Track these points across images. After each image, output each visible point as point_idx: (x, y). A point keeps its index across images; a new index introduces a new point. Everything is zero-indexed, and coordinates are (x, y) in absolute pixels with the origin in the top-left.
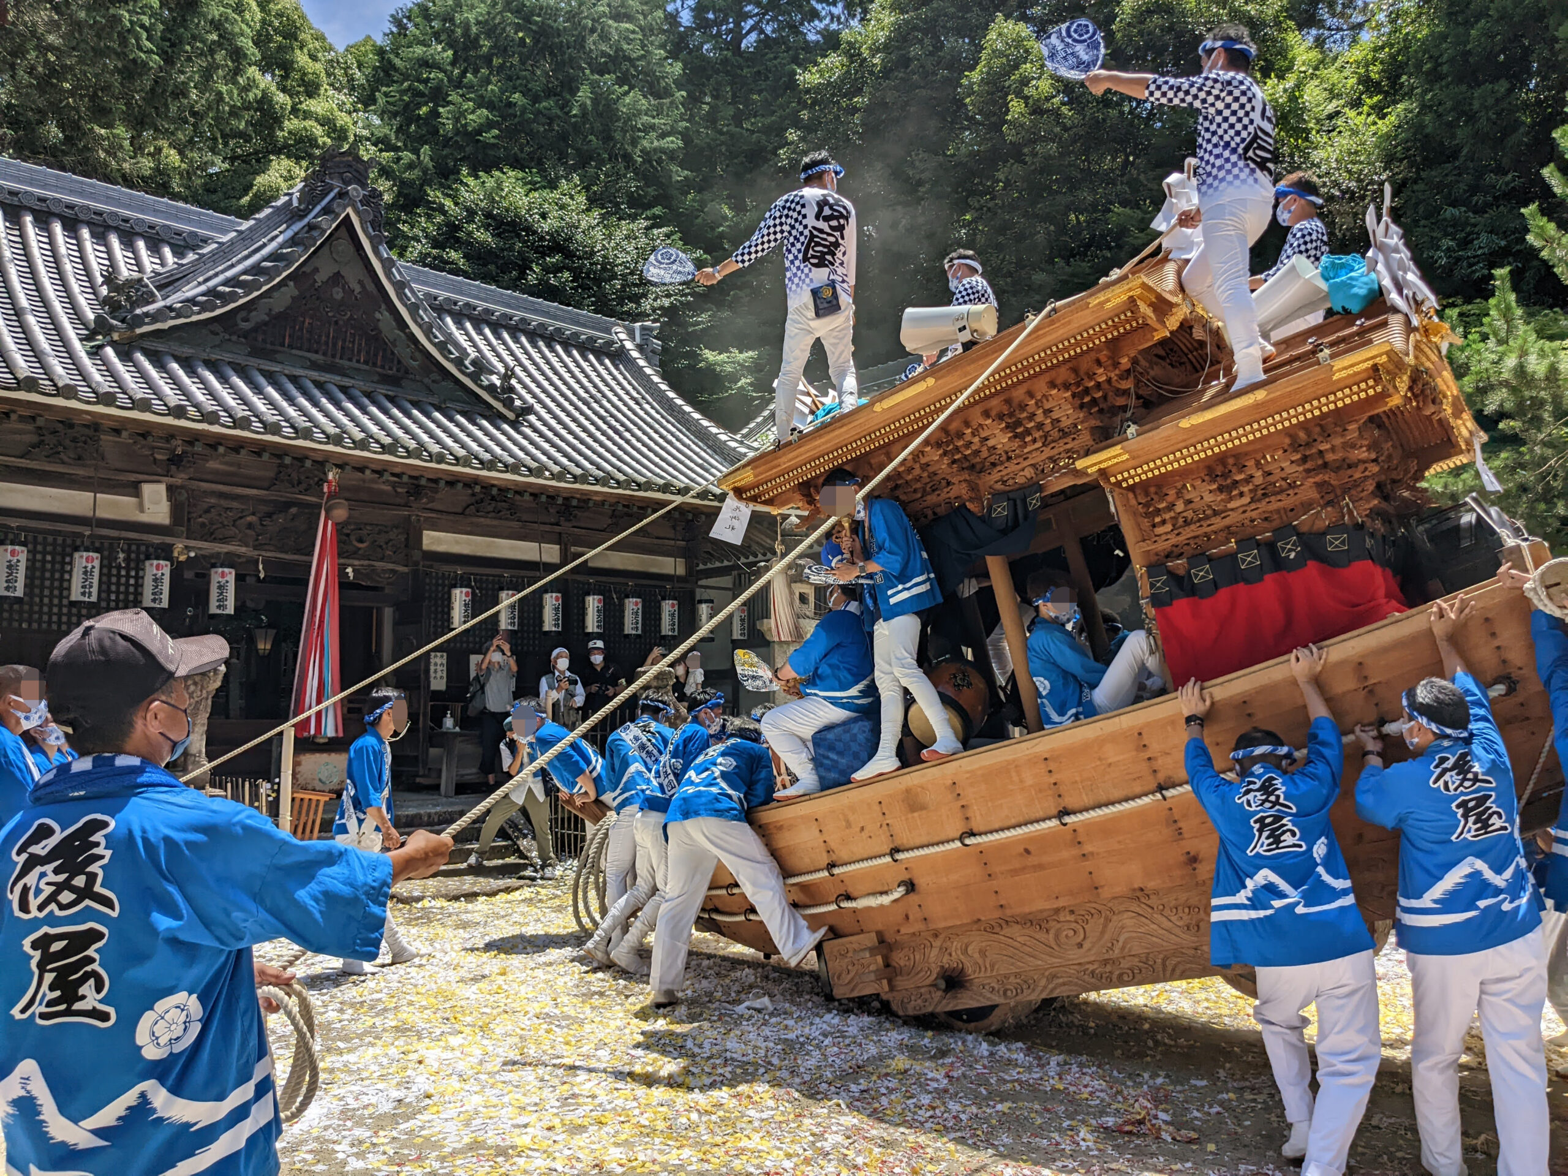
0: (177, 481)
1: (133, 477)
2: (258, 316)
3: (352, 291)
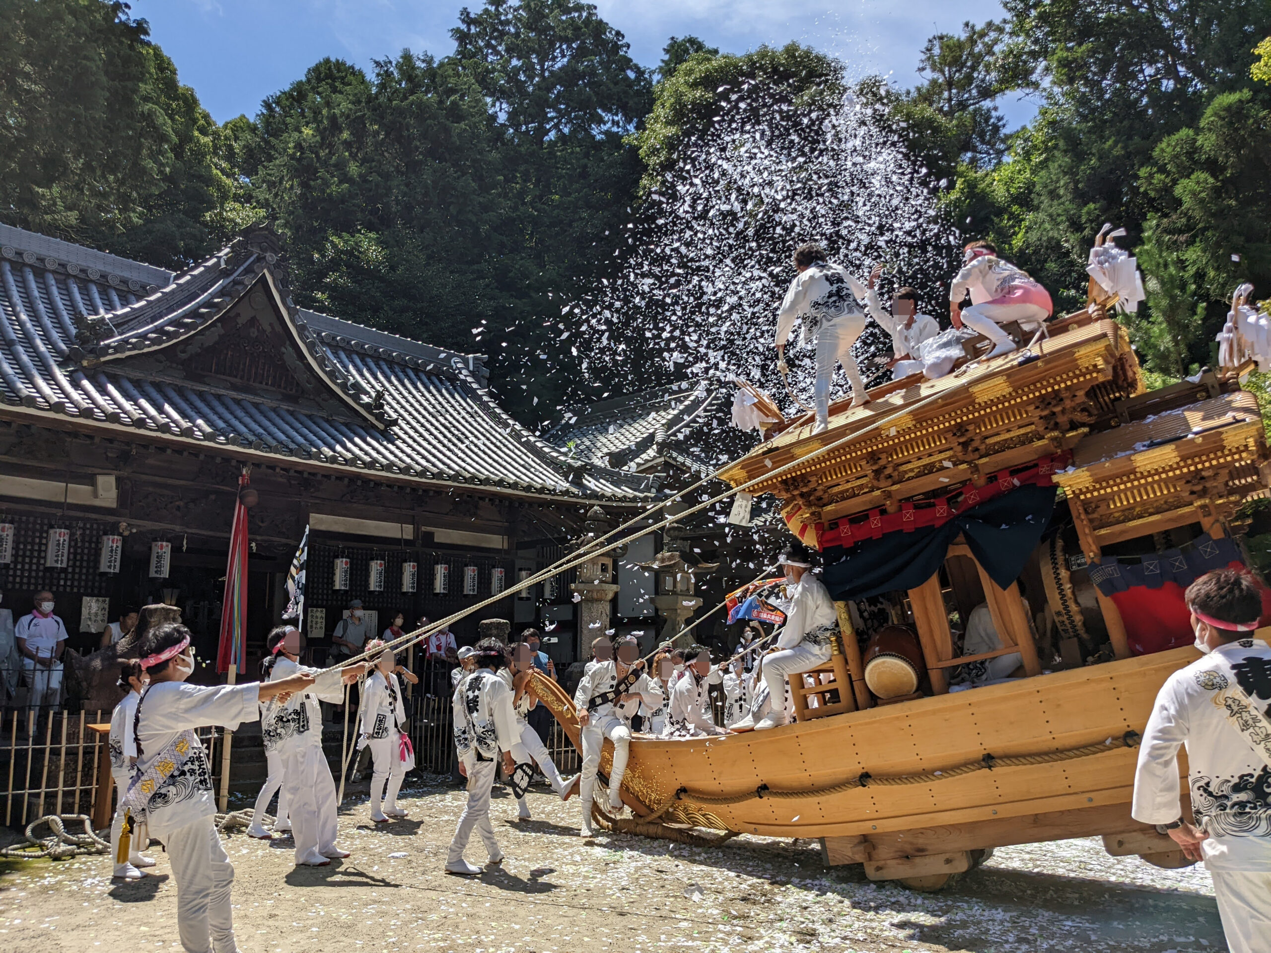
0: (124, 473)
1: (90, 471)
2: (192, 349)
3: (264, 331)
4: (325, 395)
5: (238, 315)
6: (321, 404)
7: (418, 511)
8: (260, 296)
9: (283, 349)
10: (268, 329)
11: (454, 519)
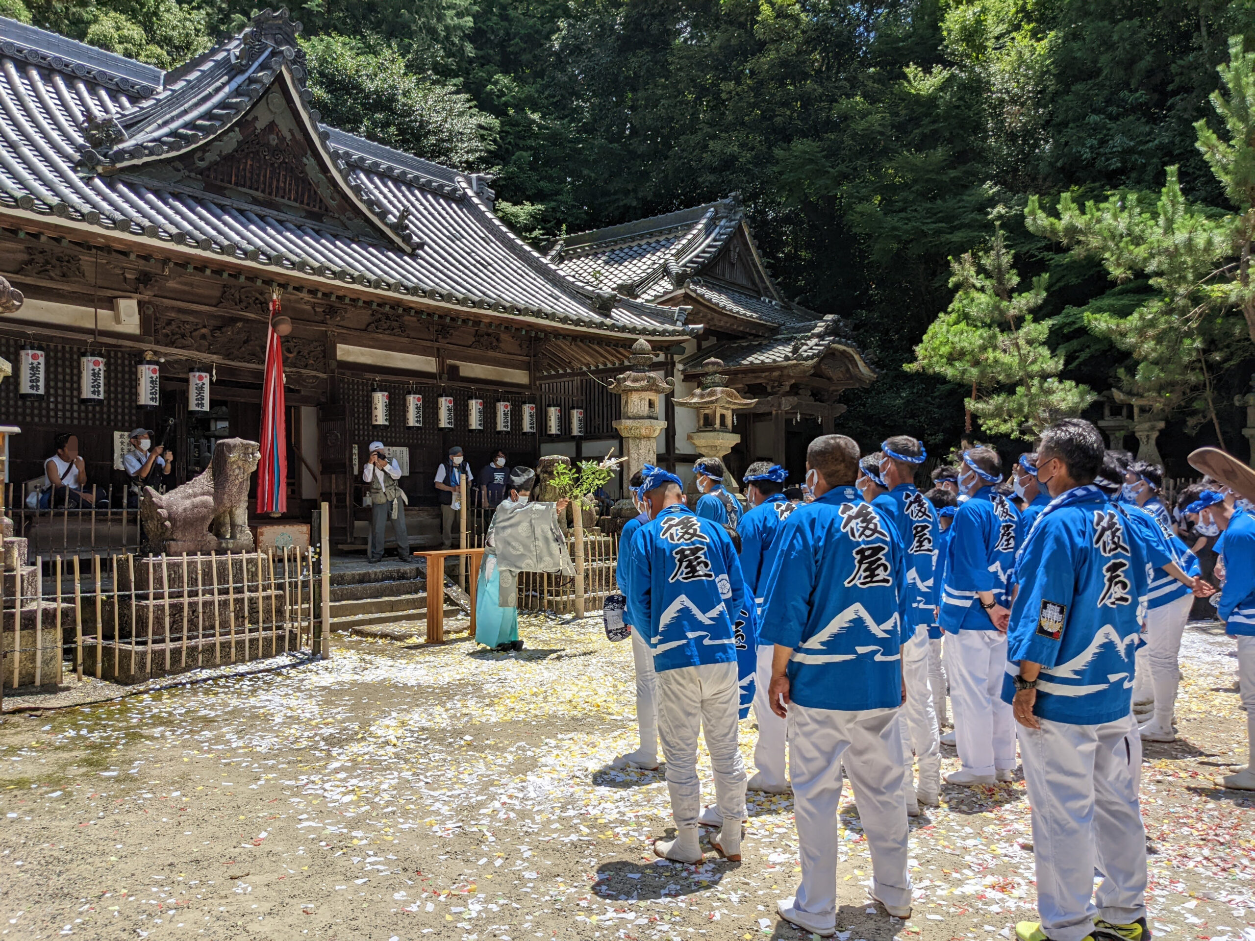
0: (145, 297)
1: (109, 293)
2: (211, 157)
3: (284, 138)
4: (349, 214)
5: (256, 118)
6: (348, 223)
7: (442, 343)
8: (276, 98)
9: (305, 160)
10: (289, 137)
11: (478, 352)
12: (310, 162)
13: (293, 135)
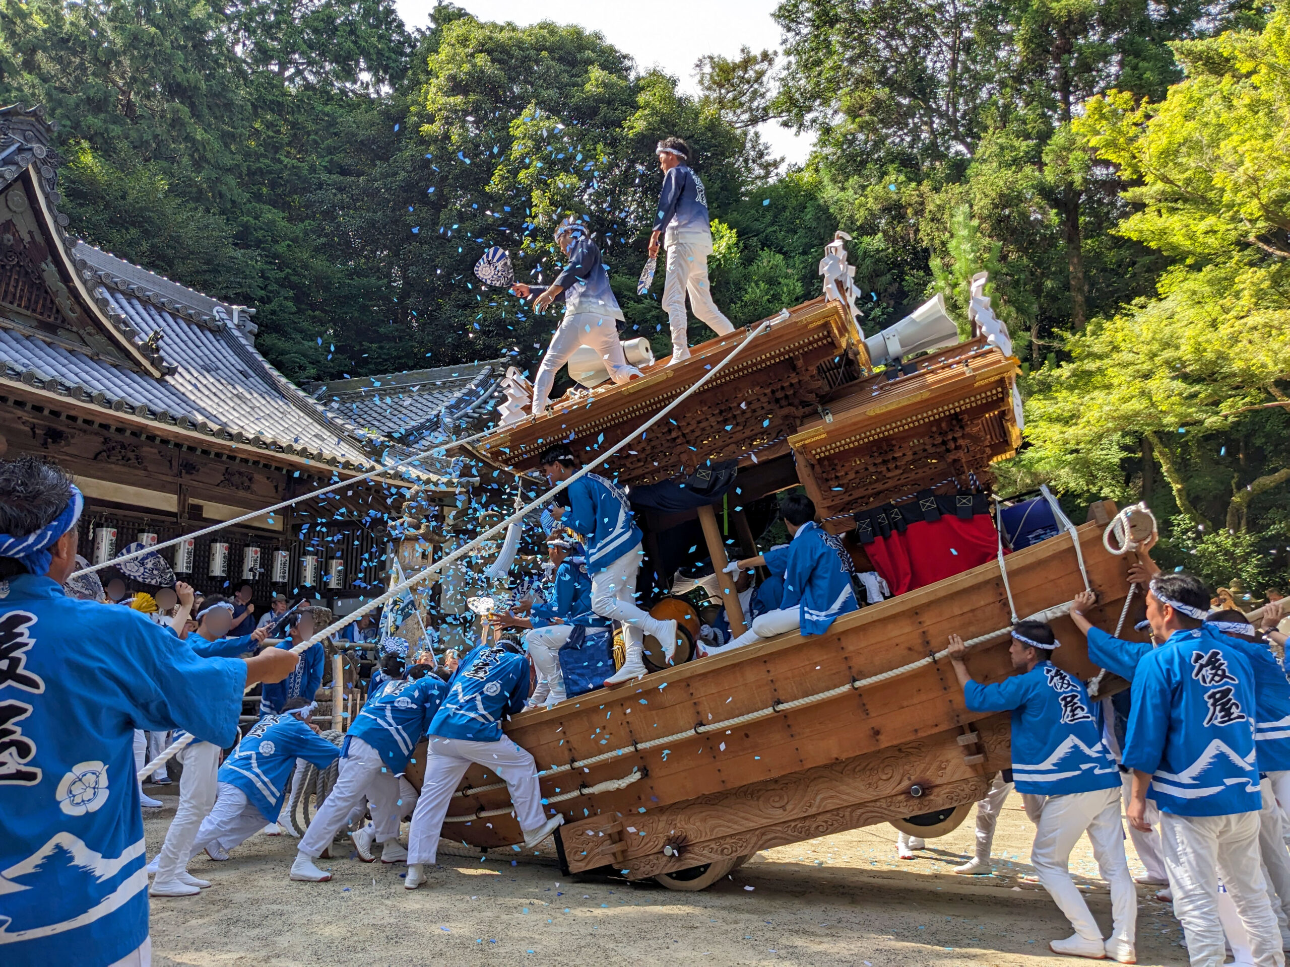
3: (22, 240)
4: (90, 329)
6: (87, 338)
7: (186, 479)
8: (17, 195)
9: (44, 266)
10: (27, 238)
11: (226, 491)
12: (49, 269)
13: (32, 237)
